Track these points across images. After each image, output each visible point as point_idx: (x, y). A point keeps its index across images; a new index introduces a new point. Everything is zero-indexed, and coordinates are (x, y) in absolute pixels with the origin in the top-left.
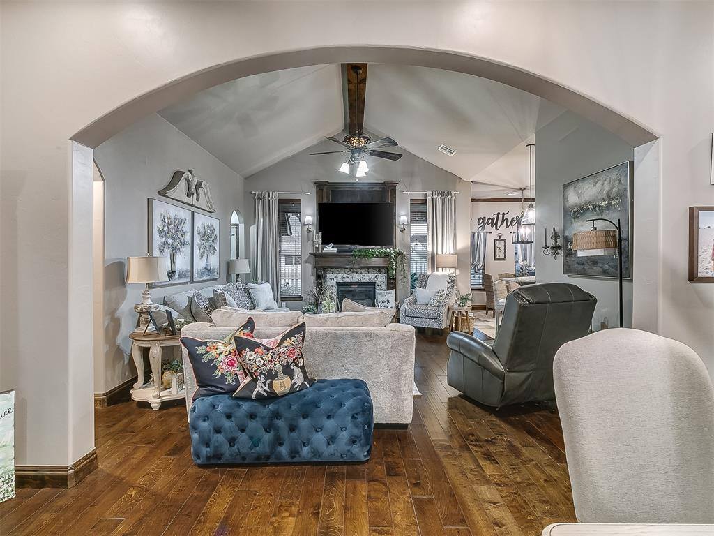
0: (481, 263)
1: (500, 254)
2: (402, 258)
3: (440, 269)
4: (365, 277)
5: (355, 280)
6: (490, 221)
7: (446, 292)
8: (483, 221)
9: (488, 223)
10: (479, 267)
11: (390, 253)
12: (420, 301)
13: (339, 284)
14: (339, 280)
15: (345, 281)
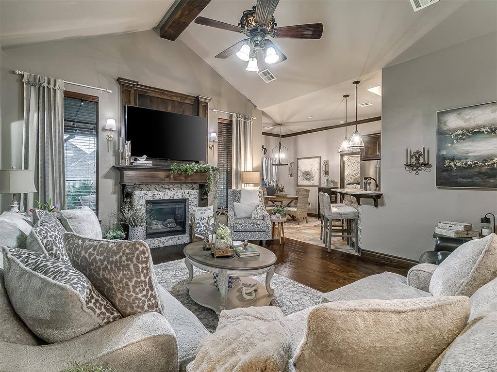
4: (176, 193)
5: (167, 198)
11: (209, 169)
12: (240, 215)
13: (148, 202)
15: (157, 198)
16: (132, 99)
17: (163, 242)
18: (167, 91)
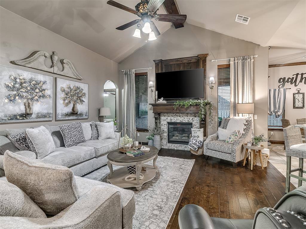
0: (281, 111)
1: (299, 104)
2: (210, 106)
3: (240, 115)
4: (185, 119)
5: (178, 121)
6: (290, 80)
7: (242, 132)
8: (283, 81)
9: (288, 81)
10: (279, 113)
11: (200, 103)
12: (221, 138)
13: (169, 123)
14: (169, 121)
15: (173, 121)
16: (160, 68)
17: (176, 147)
18: (178, 59)
